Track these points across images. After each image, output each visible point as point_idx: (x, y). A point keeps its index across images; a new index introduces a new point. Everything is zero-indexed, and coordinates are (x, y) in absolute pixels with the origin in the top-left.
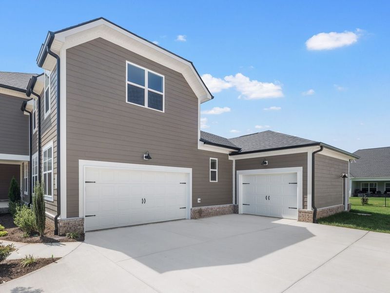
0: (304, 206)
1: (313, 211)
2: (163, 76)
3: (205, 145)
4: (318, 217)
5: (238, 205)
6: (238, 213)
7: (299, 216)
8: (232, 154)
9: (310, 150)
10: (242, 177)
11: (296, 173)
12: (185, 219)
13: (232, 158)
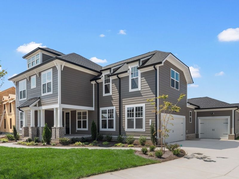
0: (231, 133)
1: (234, 135)
2: (179, 74)
3: (191, 105)
4: (236, 137)
5: (198, 134)
6: (198, 138)
7: (229, 137)
8: (196, 109)
9: (233, 109)
10: (200, 120)
11: (227, 119)
12: (182, 140)
13: (195, 111)
